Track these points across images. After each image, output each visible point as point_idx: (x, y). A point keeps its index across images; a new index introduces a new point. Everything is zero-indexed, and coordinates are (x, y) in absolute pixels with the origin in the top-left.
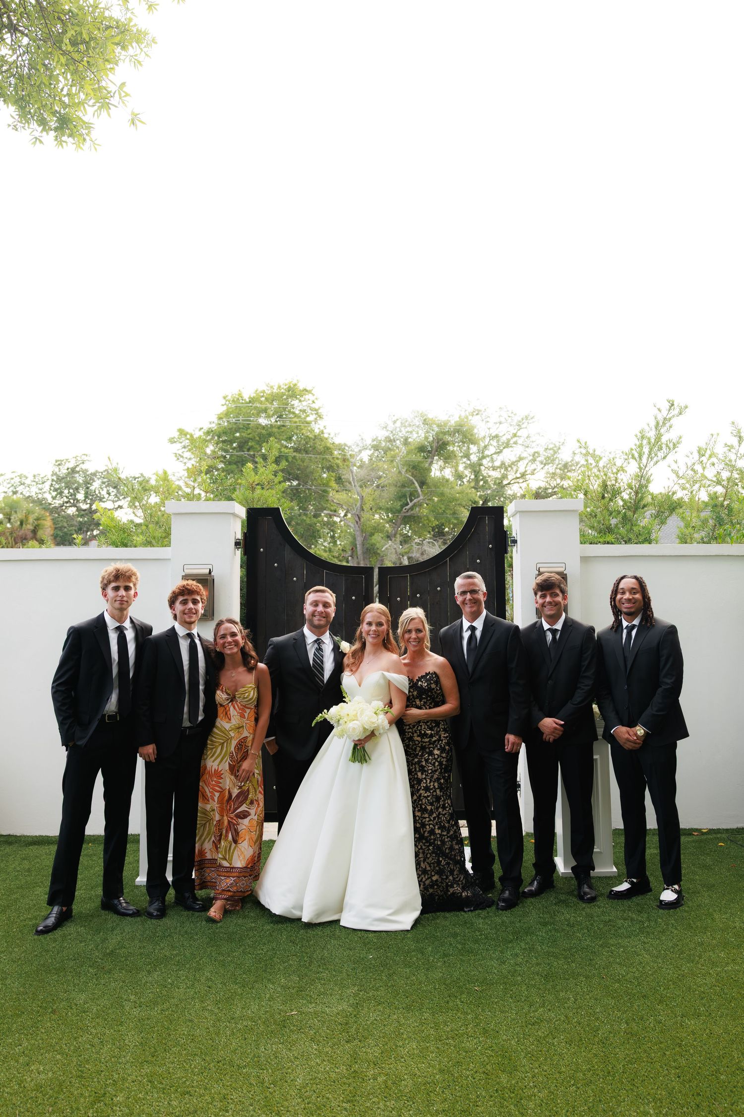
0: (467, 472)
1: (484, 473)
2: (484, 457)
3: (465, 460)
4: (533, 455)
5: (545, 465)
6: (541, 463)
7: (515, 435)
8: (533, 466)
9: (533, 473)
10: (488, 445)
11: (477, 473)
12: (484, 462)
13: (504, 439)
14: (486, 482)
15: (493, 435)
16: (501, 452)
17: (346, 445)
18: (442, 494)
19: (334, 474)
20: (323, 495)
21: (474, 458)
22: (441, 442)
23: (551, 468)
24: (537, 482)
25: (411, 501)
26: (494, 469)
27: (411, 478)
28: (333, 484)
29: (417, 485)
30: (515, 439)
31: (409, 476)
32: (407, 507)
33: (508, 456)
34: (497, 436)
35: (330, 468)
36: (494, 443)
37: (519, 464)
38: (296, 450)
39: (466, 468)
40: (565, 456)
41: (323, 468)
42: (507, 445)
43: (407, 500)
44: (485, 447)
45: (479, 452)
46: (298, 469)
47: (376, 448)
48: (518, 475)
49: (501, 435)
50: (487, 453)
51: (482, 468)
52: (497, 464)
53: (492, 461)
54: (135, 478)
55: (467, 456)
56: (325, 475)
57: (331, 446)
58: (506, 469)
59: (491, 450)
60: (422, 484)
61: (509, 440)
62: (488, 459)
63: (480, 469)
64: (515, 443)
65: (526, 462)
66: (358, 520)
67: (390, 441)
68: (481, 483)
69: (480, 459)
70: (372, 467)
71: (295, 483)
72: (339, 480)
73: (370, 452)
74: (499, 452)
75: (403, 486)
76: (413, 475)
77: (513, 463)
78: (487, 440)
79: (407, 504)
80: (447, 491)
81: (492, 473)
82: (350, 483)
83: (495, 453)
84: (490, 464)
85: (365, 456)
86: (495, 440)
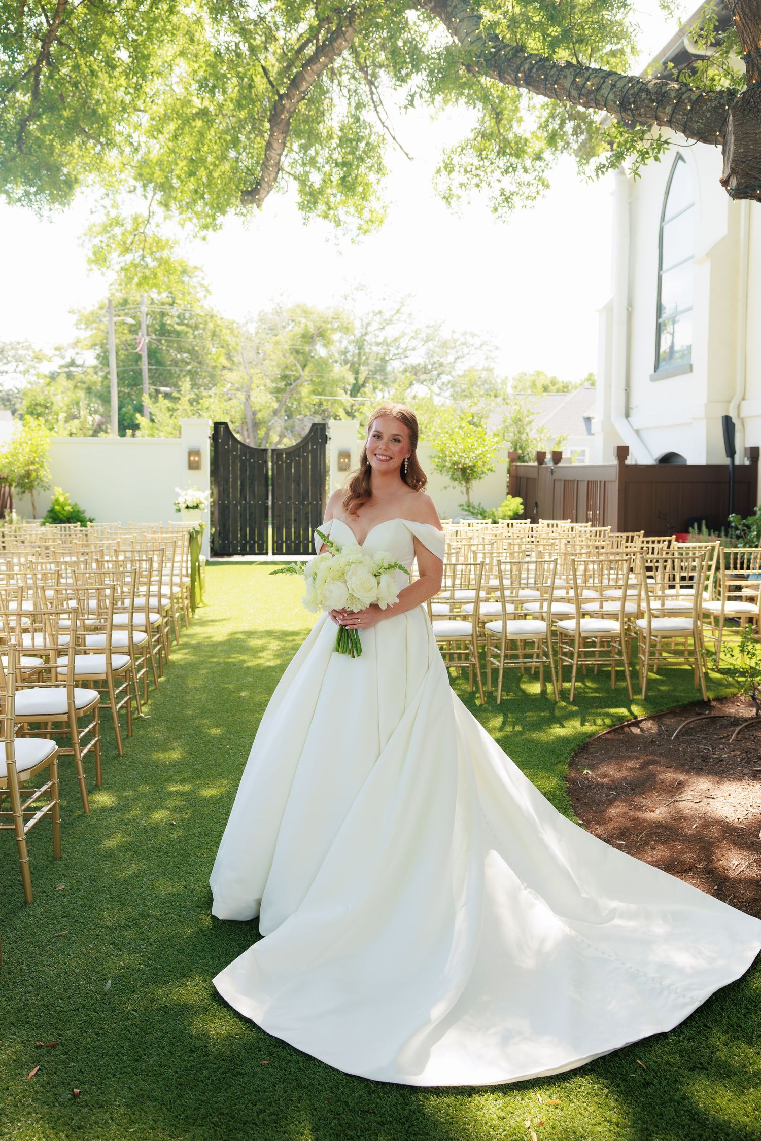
0: (351, 347)
1: (367, 348)
2: (366, 334)
4: (416, 332)
5: (426, 342)
6: (422, 340)
7: (398, 312)
8: (414, 343)
9: (414, 349)
10: (371, 321)
11: (360, 348)
12: (367, 338)
13: (387, 316)
14: (368, 357)
15: (377, 311)
17: (234, 322)
21: (358, 333)
23: (430, 345)
24: (416, 358)
26: (378, 344)
30: (396, 317)
31: (292, 359)
32: (291, 387)
33: (390, 332)
34: (380, 312)
36: (378, 318)
37: (402, 340)
39: (350, 343)
40: (445, 334)
42: (389, 322)
47: (263, 320)
48: (400, 351)
49: (384, 311)
50: (370, 329)
51: (366, 343)
52: (380, 340)
53: (376, 336)
54: (19, 344)
58: (387, 345)
59: (375, 326)
61: (392, 316)
62: (371, 335)
63: (363, 344)
64: (398, 320)
65: (408, 337)
67: (277, 313)
69: (363, 335)
73: (256, 325)
74: (383, 328)
75: (287, 369)
76: (297, 359)
77: (396, 340)
78: (371, 315)
79: (291, 384)
81: (375, 349)
83: (378, 329)
84: (373, 340)
85: (252, 328)
86: (378, 316)
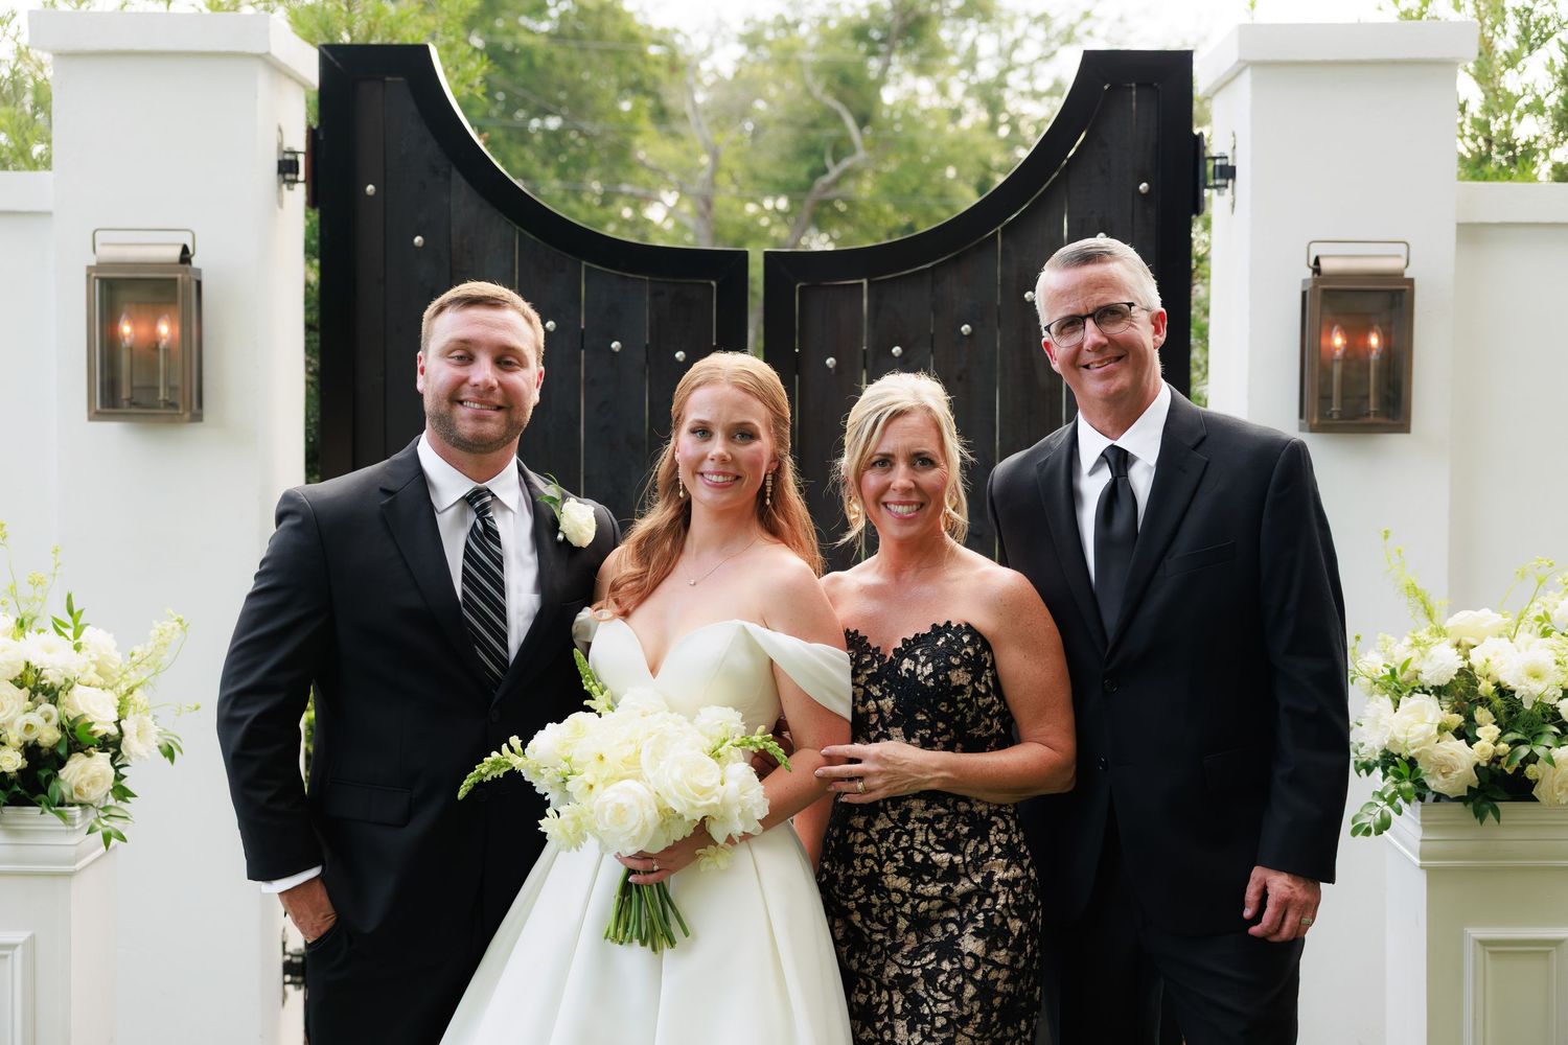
0: (971, 104)
1: (1013, 104)
2: (1011, 68)
3: (964, 74)
7: (1087, 15)
10: (1022, 39)
11: (994, 106)
13: (1061, 24)
14: (1015, 128)
15: (1036, 12)
16: (1053, 53)
17: (677, 31)
18: (913, 147)
19: (649, 102)
20: (619, 155)
21: (987, 71)
22: (910, 18)
25: (836, 161)
26: (1036, 96)
27: (837, 106)
28: (645, 124)
29: (850, 122)
30: (1087, 24)
31: (830, 101)
32: (827, 179)
34: (1043, 17)
35: (637, 88)
36: (1039, 33)
38: (556, 37)
39: (968, 93)
41: (621, 88)
42: (1069, 38)
43: (822, 157)
44: (1016, 44)
45: (1001, 52)
46: (562, 87)
47: (752, 41)
49: (1052, 14)
50: (1018, 56)
51: (1007, 95)
53: (1030, 78)
55: (970, 61)
56: (626, 106)
57: (641, 33)
59: (1029, 52)
60: (863, 120)
61: (1072, 27)
62: (1021, 73)
63: (1001, 98)
66: (703, 207)
67: (786, 26)
68: (1004, 131)
69: (1003, 73)
70: (744, 85)
71: (553, 123)
72: (661, 115)
73: (737, 53)
75: (814, 125)
76: (840, 98)
78: (1022, 24)
79: (825, 171)
80: (923, 137)
82: (685, 117)
83: (1040, 59)
84: (1026, 87)
85: (725, 60)
86: (1041, 26)
